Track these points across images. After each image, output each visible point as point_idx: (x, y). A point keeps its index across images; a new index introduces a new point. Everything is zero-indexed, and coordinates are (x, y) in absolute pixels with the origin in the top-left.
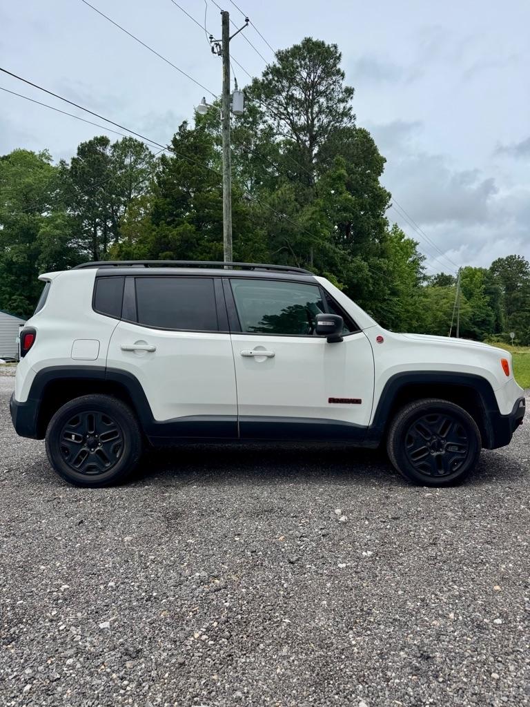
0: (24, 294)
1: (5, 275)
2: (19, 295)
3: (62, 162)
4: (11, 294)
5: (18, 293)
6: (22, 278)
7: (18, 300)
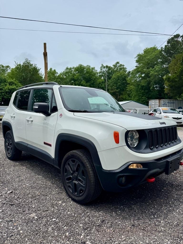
0: (147, 96)
1: (141, 90)
2: (145, 97)
3: (162, 48)
4: (142, 96)
5: (144, 96)
6: (146, 91)
7: (144, 98)
